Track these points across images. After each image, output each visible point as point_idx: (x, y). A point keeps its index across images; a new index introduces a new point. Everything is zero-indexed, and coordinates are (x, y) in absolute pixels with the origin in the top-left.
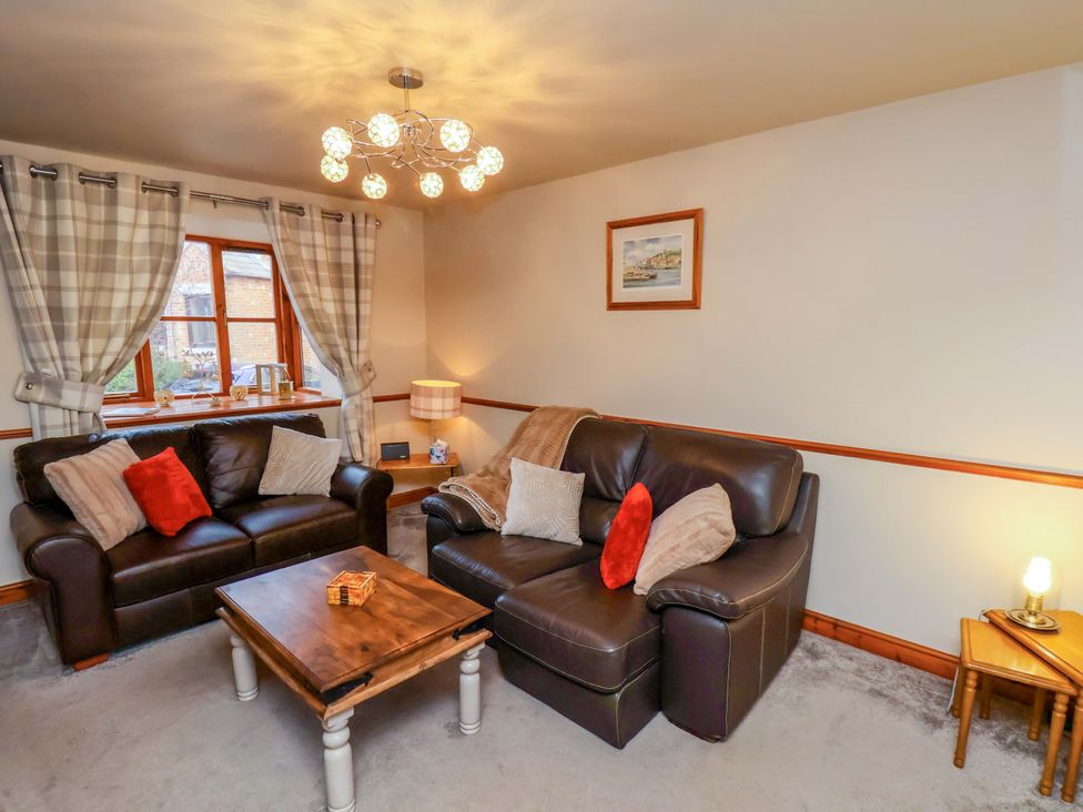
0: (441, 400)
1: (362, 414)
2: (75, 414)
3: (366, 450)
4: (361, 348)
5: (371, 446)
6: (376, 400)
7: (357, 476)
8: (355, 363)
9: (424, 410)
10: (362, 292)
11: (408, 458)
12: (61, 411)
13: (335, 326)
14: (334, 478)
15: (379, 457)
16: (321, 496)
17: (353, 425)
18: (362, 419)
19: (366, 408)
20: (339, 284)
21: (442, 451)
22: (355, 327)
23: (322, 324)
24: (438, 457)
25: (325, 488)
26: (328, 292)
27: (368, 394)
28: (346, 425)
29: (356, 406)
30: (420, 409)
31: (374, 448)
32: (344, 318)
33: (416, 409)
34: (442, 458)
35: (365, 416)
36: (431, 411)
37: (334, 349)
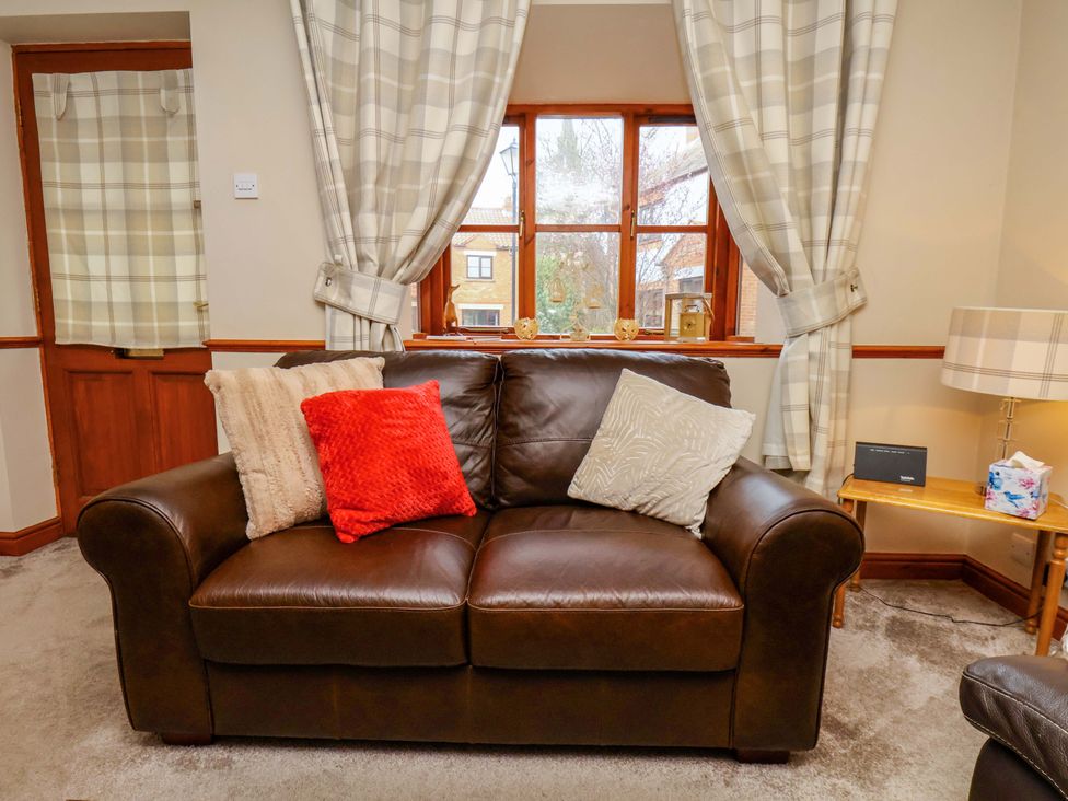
0: (1044, 347)
1: (821, 373)
2: (366, 323)
3: (821, 449)
4: (836, 235)
5: (833, 445)
6: (859, 353)
7: (768, 502)
8: (819, 265)
9: (984, 371)
10: (854, 109)
11: (920, 481)
12: (351, 317)
13: (785, 189)
14: (714, 493)
15: (850, 470)
16: (682, 528)
17: (798, 394)
18: (820, 384)
19: (831, 364)
20: (806, 104)
21: (1029, 484)
22: (828, 188)
23: (756, 181)
24: (1012, 497)
25: (691, 510)
26: (776, 117)
27: (844, 336)
28: (784, 392)
29: (810, 356)
30: (971, 370)
31: (840, 450)
32: (807, 175)
33: (959, 368)
34: (1026, 503)
35: (826, 379)
36: (1007, 374)
37: (776, 234)
